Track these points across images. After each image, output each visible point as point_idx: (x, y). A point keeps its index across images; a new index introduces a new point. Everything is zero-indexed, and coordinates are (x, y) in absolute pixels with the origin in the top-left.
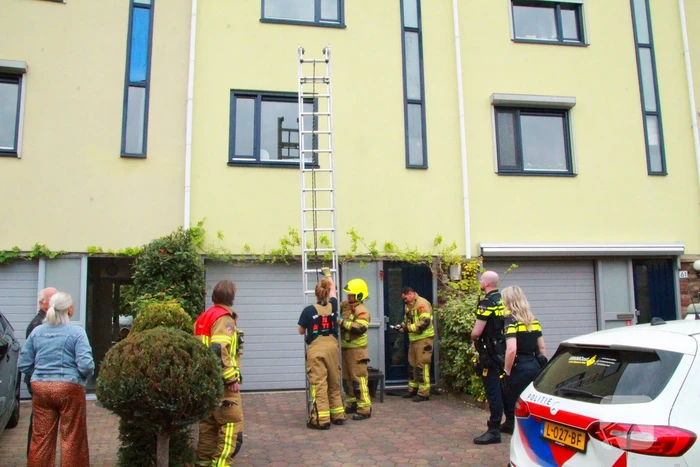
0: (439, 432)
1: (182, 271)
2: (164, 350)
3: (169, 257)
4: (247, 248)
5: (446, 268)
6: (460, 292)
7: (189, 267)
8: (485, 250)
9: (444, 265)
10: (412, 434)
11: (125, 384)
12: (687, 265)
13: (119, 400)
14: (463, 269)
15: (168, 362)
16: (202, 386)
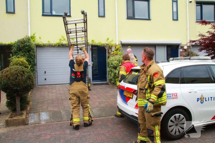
0: (104, 95)
1: (27, 49)
2: (15, 72)
3: (23, 45)
4: (49, 42)
5: (110, 48)
6: (114, 55)
7: (29, 48)
8: (122, 42)
9: (109, 46)
10: (96, 96)
11: (4, 82)
12: (182, 47)
13: (2, 87)
14: (115, 48)
15: (16, 76)
16: (27, 82)
